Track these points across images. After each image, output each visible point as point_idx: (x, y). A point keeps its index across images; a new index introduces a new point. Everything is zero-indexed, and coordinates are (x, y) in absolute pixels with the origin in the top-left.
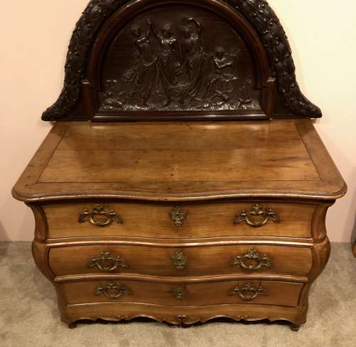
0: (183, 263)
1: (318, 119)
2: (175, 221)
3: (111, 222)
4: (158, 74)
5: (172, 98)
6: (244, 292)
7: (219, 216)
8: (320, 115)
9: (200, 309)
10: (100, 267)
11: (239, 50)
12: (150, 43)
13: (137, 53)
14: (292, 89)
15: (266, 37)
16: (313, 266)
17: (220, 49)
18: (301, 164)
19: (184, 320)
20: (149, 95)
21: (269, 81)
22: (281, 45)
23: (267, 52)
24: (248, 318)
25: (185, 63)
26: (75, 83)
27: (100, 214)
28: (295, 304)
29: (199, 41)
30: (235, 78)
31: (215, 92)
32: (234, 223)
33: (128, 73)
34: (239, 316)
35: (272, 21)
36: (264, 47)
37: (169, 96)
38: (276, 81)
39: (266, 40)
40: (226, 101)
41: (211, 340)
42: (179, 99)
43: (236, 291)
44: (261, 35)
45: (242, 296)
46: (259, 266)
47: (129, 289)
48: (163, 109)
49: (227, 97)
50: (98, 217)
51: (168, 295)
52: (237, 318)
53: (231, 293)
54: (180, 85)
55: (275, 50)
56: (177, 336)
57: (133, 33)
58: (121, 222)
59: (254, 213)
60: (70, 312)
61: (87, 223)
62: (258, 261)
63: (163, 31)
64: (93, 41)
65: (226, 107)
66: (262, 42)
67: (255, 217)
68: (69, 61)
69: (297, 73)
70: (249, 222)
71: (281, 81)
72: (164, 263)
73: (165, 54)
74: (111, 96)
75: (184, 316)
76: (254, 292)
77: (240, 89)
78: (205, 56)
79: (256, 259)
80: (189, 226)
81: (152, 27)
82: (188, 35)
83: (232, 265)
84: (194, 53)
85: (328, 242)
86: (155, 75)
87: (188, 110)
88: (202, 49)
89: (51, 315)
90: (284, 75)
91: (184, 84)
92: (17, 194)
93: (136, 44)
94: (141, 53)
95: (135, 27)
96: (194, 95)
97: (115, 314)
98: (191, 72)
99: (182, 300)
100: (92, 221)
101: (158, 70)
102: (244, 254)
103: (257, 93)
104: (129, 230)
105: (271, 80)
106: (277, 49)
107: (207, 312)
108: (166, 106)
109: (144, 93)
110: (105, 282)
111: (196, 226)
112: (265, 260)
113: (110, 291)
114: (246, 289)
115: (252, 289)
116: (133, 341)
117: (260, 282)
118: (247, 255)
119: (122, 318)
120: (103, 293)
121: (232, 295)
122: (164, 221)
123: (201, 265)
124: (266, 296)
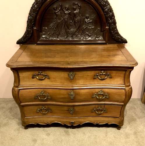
0: (73, 96)
1: (126, 44)
2: (70, 77)
3: (45, 78)
4: (63, 25)
5: (68, 35)
6: (98, 110)
7: (88, 75)
8: (126, 42)
9: (80, 118)
10: (39, 98)
11: (95, 16)
12: (60, 13)
13: (55, 16)
14: (115, 31)
15: (105, 10)
16: (125, 97)
17: (87, 15)
18: (120, 57)
20: (59, 34)
21: (106, 28)
22: (111, 14)
23: (105, 16)
24: (100, 123)
25: (74, 20)
26: (31, 28)
27: (41, 75)
28: (118, 116)
29: (79, 12)
30: (93, 27)
31: (85, 33)
32: (94, 79)
33: (51, 25)
34: (96, 122)
35: (107, 4)
36: (104, 14)
37: (67, 34)
38: (109, 28)
39: (105, 11)
40: (90, 36)
41: (84, 133)
42: (71, 35)
43: (95, 110)
44: (103, 10)
45: (97, 112)
46: (104, 98)
47: (51, 110)
48: (65, 40)
49: (90, 35)
50: (40, 76)
51: (67, 112)
52: (95, 123)
53: (92, 111)
54: (72, 30)
55: (108, 15)
56: (70, 132)
57: (54, 9)
58: (49, 78)
59: (102, 74)
60: (26, 120)
61: (35, 79)
62: (103, 95)
63: (66, 8)
64: (38, 11)
65: (90, 38)
66: (104, 12)
67: (102, 76)
68: (29, 19)
69: (117, 25)
70: (99, 78)
71: (111, 28)
72: (66, 96)
73: (66, 17)
74: (44, 34)
75: (73, 122)
76: (102, 110)
77: (95, 32)
78: (82, 18)
79: (103, 94)
80: (76, 80)
81: (61, 6)
82: (75, 10)
83: (93, 97)
84: (78, 17)
85: (131, 87)
86: (62, 26)
87: (75, 40)
88: (80, 15)
89: (17, 125)
90: (112, 26)
91: (73, 29)
92: (8, 65)
93: (55, 13)
94: (57, 17)
95: (55, 6)
96: (77, 34)
97: (44, 122)
98: (76, 24)
99: (72, 114)
100: (37, 78)
101: (63, 23)
102: (98, 93)
103: (102, 33)
104: (52, 82)
105: (107, 27)
106: (109, 15)
107: (82, 120)
108: (66, 38)
109: (58, 33)
110: (41, 106)
111: (79, 80)
112: (106, 95)
113: (43, 110)
114: (99, 109)
115: (101, 109)
116: (51, 134)
117: (104, 106)
118: (99, 93)
119: (48, 123)
120: (40, 112)
121: (93, 112)
122: (66, 78)
123: (81, 97)
124: (107, 112)
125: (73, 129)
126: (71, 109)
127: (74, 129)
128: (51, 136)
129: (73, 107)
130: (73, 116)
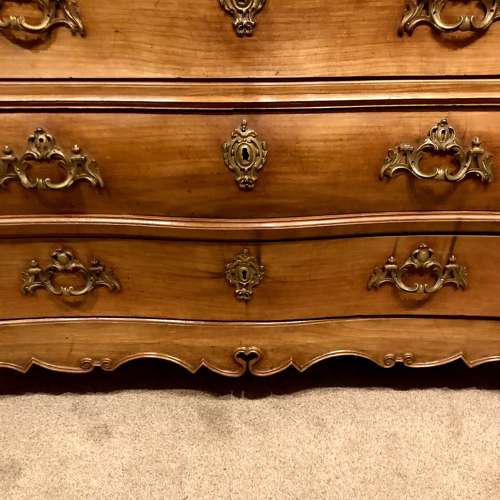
0: (256, 164)
3: (53, 25)
6: (411, 273)
9: (295, 329)
10: (24, 180)
19: (252, 362)
24: (414, 359)
32: (399, 34)
34: (391, 355)
41: (320, 424)
43: (389, 273)
45: (403, 286)
46: (462, 174)
47: (112, 273)
52: (386, 361)
56: (234, 415)
58: (81, 33)
70: (439, 23)
72: (204, 164)
75: (254, 349)
80: (271, 39)
97: (76, 354)
99: (246, 300)
102: (419, 140)
107: (311, 340)
110: (44, 250)
111: (291, 39)
112: (476, 157)
113: (61, 278)
114: (416, 263)
115: (430, 264)
116: (121, 428)
117: (454, 240)
118: (428, 141)
119: (96, 365)
120: (43, 287)
121: (375, 288)
122: (204, 20)
123: (306, 173)
124: (463, 288)
125: (250, 402)
126: (244, 261)
127: (257, 403)
128: (116, 441)
129: (252, 249)
130: (254, 311)
